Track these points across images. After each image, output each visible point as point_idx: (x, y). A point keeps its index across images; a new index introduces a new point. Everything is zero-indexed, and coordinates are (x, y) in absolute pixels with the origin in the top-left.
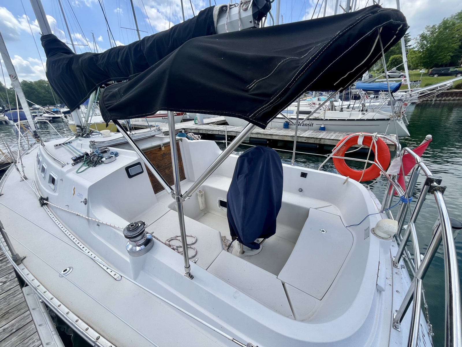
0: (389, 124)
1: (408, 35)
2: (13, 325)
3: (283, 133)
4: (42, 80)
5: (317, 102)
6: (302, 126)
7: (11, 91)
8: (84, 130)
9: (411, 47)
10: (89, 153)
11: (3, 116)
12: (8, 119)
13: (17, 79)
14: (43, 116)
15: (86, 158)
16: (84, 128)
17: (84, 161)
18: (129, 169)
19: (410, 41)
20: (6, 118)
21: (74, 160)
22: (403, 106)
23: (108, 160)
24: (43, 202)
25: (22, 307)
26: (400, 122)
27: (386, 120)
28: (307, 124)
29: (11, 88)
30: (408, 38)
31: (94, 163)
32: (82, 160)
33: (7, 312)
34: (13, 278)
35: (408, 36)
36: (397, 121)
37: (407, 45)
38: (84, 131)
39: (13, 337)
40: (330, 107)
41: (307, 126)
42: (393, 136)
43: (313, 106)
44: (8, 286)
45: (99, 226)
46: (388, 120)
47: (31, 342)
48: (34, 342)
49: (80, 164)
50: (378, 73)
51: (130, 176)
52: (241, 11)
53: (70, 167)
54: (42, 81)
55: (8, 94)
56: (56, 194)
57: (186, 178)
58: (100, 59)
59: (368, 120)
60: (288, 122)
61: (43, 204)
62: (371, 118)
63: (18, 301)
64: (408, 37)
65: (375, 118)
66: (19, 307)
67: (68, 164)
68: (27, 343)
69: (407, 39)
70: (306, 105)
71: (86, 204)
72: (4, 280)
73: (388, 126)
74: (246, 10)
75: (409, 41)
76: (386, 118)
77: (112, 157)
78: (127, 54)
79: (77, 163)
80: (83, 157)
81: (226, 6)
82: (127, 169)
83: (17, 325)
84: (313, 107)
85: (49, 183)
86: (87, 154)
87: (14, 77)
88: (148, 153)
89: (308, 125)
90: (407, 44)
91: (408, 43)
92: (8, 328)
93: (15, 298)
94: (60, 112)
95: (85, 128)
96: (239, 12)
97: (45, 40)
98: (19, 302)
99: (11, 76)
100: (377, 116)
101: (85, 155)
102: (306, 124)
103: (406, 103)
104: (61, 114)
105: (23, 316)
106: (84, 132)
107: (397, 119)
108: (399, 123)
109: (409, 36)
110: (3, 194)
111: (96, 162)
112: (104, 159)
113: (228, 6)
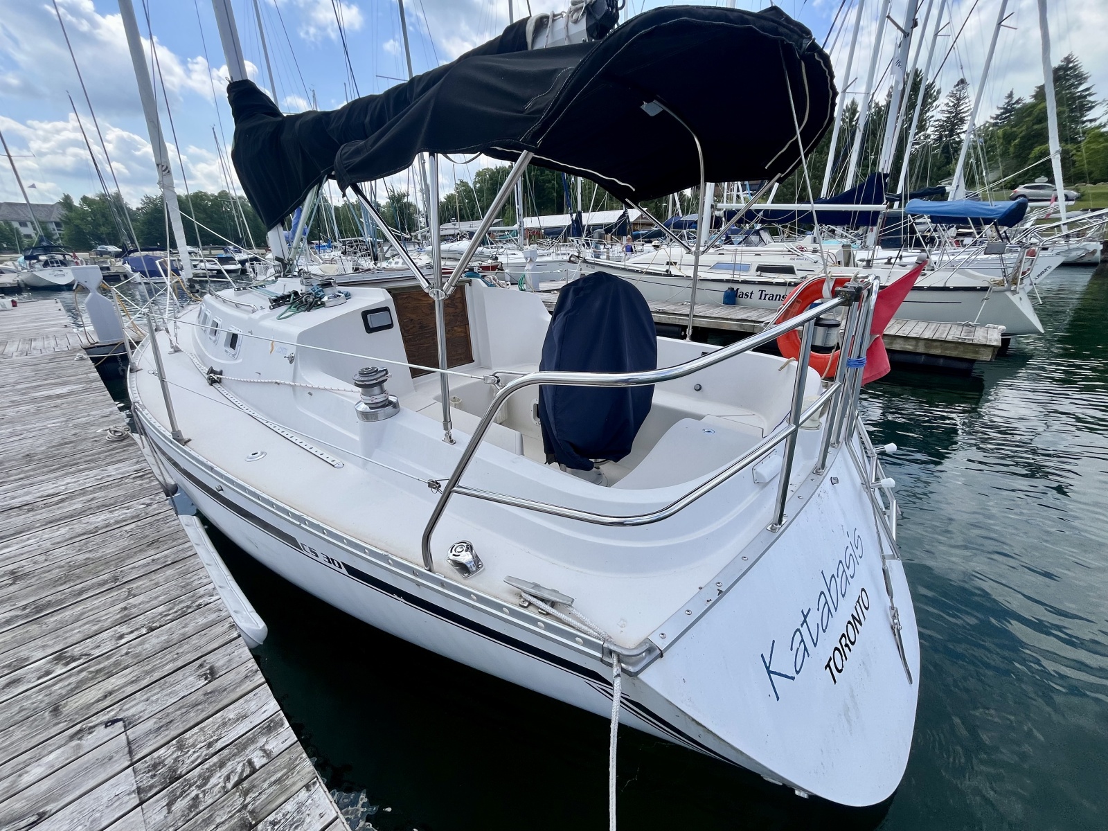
0: (987, 299)
1: (1087, 93)
2: (166, 556)
3: (719, 314)
4: (201, 192)
5: (809, 246)
6: (769, 299)
7: (139, 215)
8: (288, 267)
9: (1093, 124)
10: (300, 292)
11: (120, 263)
12: (130, 270)
13: (169, 172)
14: (199, 267)
15: (294, 299)
16: (289, 263)
17: (291, 304)
18: (368, 316)
19: (1093, 107)
20: (128, 267)
21: (275, 301)
22: (1025, 257)
23: (333, 302)
24: (214, 378)
25: (178, 537)
26: (1017, 296)
27: (978, 290)
28: (780, 296)
29: (138, 209)
30: (1088, 101)
31: (308, 305)
32: (287, 301)
33: (157, 541)
34: (162, 500)
35: (1088, 95)
36: (1009, 294)
37: (1085, 119)
38: (287, 269)
39: (169, 569)
40: (841, 259)
41: (779, 300)
42: (994, 328)
43: (799, 254)
44: (155, 509)
45: (311, 395)
46: (984, 289)
47: (196, 577)
48: (201, 578)
49: (284, 308)
50: (997, 191)
51: (370, 330)
52: (570, 23)
53: (267, 310)
54: (201, 196)
55: (132, 220)
56: (239, 361)
57: (474, 361)
58: (334, 119)
59: (931, 289)
60: (735, 289)
61: (213, 382)
62: (941, 285)
63: (172, 528)
64: (1089, 98)
65: (950, 284)
66: (175, 536)
67: (262, 308)
68: (190, 578)
69: (1085, 103)
70: (782, 251)
71: (291, 362)
72: (149, 502)
73: (982, 305)
74: (576, 22)
75: (1091, 108)
76: (978, 284)
77: (340, 296)
78: (382, 107)
79: (279, 305)
80: (289, 296)
81: (547, 17)
82: (365, 314)
83: (173, 556)
84: (798, 256)
85: (225, 345)
86: (296, 293)
87: (164, 168)
88: (405, 296)
89: (783, 297)
90: (1085, 116)
91: (1088, 113)
92: (158, 559)
93: (167, 525)
94: (232, 259)
95: (291, 262)
96: (567, 26)
97: (234, 90)
98: (174, 530)
99: (160, 166)
100: (956, 280)
101: (293, 295)
102: (777, 296)
103: (1034, 250)
104: (235, 264)
105: (181, 547)
106: (288, 272)
107: (1009, 290)
108: (1014, 299)
109: (1090, 95)
110: (141, 370)
111: (311, 304)
112: (325, 299)
113: (551, 17)
